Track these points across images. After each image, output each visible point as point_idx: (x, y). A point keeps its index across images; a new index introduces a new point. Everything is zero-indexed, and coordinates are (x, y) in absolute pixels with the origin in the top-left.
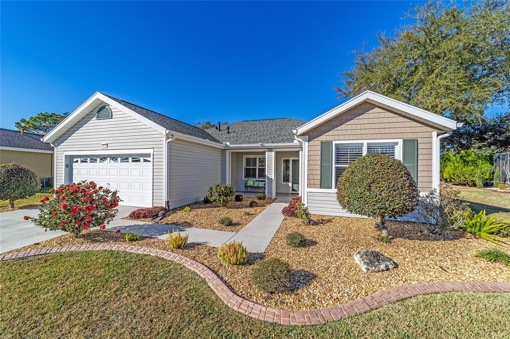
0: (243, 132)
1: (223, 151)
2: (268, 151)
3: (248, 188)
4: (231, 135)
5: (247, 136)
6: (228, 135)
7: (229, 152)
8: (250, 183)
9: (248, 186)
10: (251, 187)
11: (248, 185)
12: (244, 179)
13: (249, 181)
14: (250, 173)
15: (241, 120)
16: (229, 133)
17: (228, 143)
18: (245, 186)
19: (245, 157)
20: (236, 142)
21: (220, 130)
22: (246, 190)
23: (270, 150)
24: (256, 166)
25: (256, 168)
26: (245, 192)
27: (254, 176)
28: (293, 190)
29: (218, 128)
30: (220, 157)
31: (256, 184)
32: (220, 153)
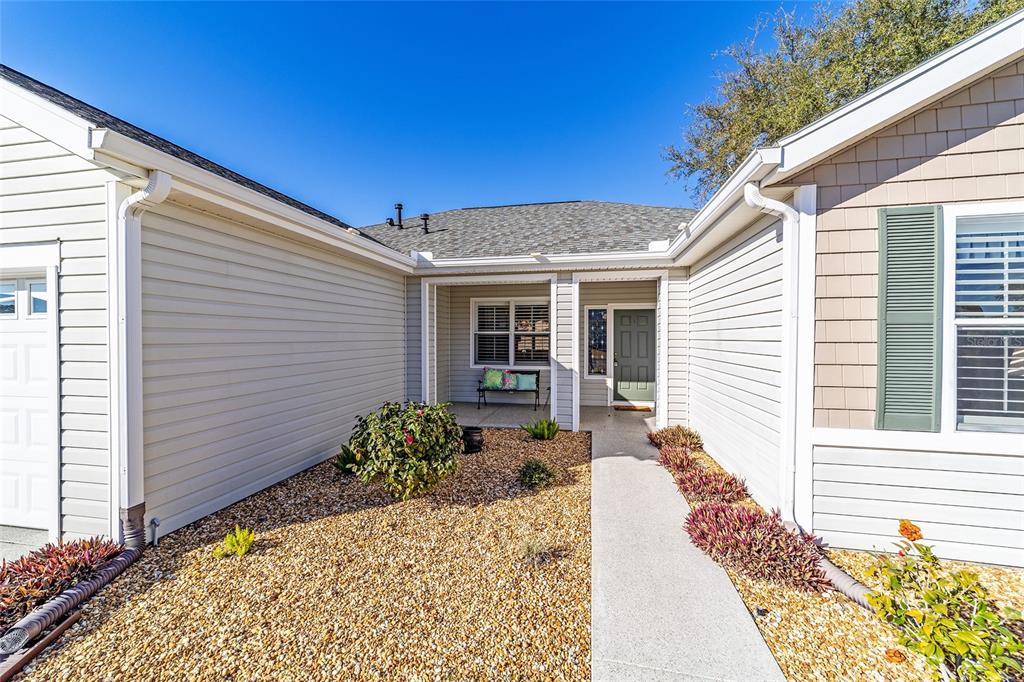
0: (470, 231)
1: (412, 281)
2: (559, 281)
3: (487, 394)
4: (436, 237)
5: (484, 239)
6: (425, 238)
7: (431, 286)
8: (494, 378)
9: (487, 389)
10: (495, 390)
11: (488, 384)
12: (472, 366)
13: (489, 374)
14: (491, 349)
15: (460, 208)
16: (427, 233)
17: (428, 256)
18: (479, 390)
19: (475, 303)
20: (454, 252)
21: (401, 227)
22: (482, 400)
23: (565, 275)
24: (507, 329)
25: (507, 337)
26: (479, 406)
27: (505, 359)
28: (617, 397)
29: (396, 222)
30: (401, 301)
31: (511, 383)
32: (401, 287)
